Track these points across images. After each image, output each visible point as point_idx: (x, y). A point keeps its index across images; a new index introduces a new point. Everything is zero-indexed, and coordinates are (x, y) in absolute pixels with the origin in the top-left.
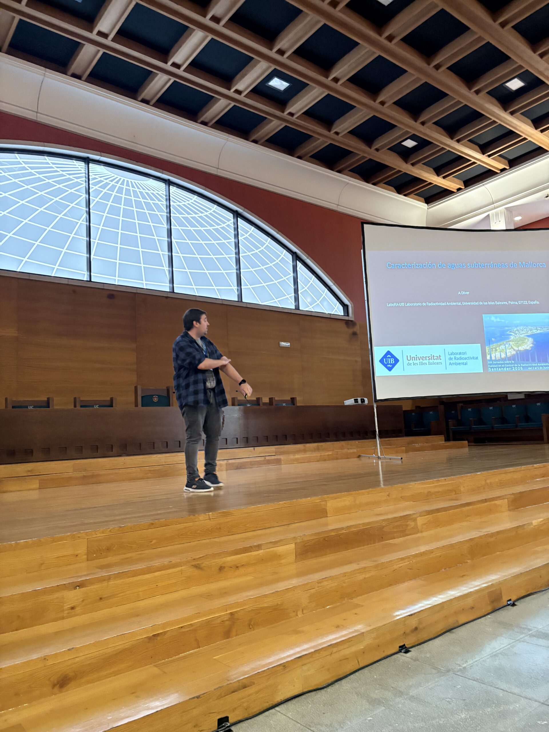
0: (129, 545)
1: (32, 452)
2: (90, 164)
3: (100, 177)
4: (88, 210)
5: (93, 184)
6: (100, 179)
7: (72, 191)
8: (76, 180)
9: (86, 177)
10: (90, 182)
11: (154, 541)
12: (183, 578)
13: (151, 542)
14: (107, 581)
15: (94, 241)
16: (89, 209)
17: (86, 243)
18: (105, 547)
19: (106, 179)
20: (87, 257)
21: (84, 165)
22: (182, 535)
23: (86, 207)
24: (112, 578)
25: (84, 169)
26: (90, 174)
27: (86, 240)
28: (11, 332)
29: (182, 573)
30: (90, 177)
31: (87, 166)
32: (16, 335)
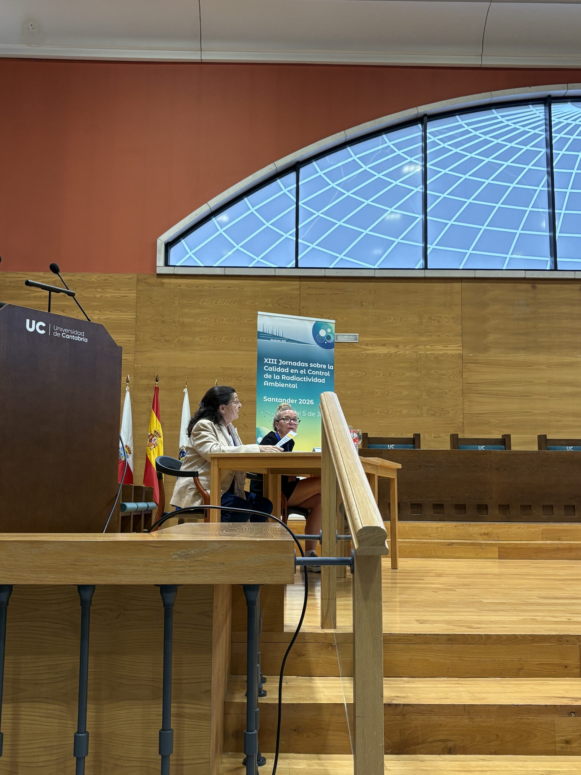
1: (486, 507)
2: (552, 104)
3: (567, 119)
4: (549, 169)
5: (556, 132)
6: (566, 122)
7: (528, 147)
8: (533, 132)
9: (546, 124)
10: (553, 130)
15: (560, 211)
16: (552, 168)
17: (548, 216)
19: (575, 120)
20: (550, 236)
21: (543, 108)
23: (547, 167)
25: (544, 114)
26: (553, 118)
27: (548, 214)
28: (454, 349)
30: (553, 123)
31: (548, 108)
32: (461, 352)
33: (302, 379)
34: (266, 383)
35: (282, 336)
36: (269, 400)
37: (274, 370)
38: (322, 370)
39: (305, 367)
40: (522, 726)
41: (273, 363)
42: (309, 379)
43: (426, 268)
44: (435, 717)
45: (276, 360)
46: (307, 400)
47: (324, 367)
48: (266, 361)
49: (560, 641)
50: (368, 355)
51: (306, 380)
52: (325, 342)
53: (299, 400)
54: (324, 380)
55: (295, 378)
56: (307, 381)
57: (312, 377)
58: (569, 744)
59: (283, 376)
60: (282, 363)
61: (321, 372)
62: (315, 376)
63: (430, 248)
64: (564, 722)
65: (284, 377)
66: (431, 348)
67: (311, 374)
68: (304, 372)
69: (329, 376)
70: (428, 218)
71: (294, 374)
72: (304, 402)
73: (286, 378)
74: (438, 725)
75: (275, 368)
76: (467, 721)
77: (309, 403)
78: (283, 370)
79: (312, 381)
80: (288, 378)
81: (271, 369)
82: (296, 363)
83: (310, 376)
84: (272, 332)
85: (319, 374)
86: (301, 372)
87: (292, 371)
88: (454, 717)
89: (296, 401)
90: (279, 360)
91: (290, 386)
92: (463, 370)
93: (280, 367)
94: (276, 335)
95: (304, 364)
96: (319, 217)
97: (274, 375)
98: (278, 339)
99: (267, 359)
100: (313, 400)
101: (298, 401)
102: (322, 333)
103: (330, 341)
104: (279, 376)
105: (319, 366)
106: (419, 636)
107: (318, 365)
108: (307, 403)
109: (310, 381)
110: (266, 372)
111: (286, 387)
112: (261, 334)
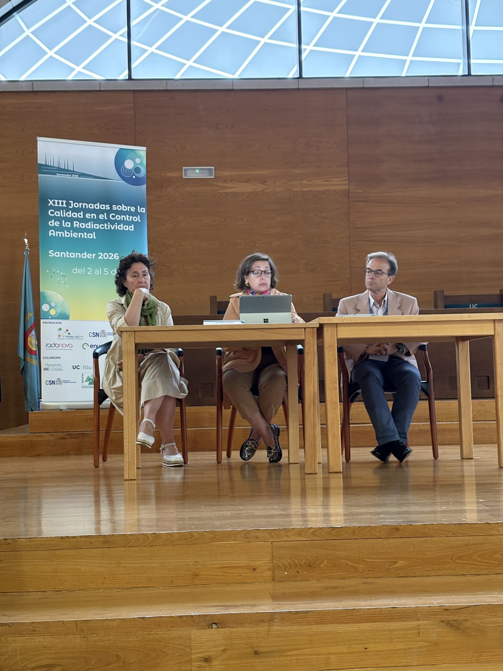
0: (350, 563)
11: (401, 563)
12: (422, 643)
13: (396, 563)
14: (266, 624)
17: (460, 4)
18: (304, 560)
20: (463, 30)
22: (459, 558)
24: (276, 620)
28: (338, 184)
29: (419, 634)
32: (346, 187)
33: (102, 227)
34: (52, 233)
35: (72, 169)
36: (57, 254)
37: (63, 214)
38: (130, 213)
39: (105, 211)
40: (150, 643)
41: (60, 205)
42: (111, 225)
43: (301, 77)
44: (39, 637)
45: (64, 202)
46: (110, 254)
47: (132, 209)
48: (51, 202)
49: (248, 538)
50: (227, 194)
51: (107, 227)
52: (132, 176)
53: (99, 254)
54: (133, 227)
55: (92, 225)
56: (109, 228)
57: (116, 224)
58: (207, 661)
59: (75, 222)
60: (73, 205)
61: (128, 216)
62: (119, 222)
63: (305, 49)
64: (204, 636)
65: (76, 224)
66: (308, 183)
67: (114, 219)
68: (104, 217)
69: (140, 221)
70: (302, 9)
71: (90, 220)
72: (106, 256)
73: (79, 226)
74: (43, 647)
75: (64, 213)
76: (79, 640)
77: (113, 257)
78: (76, 215)
79: (116, 229)
80: (82, 225)
81: (58, 214)
82: (93, 205)
83: (113, 223)
84: (59, 164)
85: (125, 219)
86: (100, 217)
87: (88, 216)
88: (63, 636)
89: (94, 255)
90: (70, 202)
91: (84, 235)
92: (350, 211)
93: (70, 211)
94: (64, 168)
95: (104, 206)
96: (158, 11)
97: (63, 221)
98: (67, 174)
99: (53, 200)
100: (118, 254)
101: (98, 256)
102: (129, 164)
103: (139, 175)
104: (69, 223)
105: (125, 208)
106: (67, 539)
107: (123, 207)
108: (110, 258)
109: (113, 228)
110: (51, 218)
111: (79, 237)
112: (43, 167)
